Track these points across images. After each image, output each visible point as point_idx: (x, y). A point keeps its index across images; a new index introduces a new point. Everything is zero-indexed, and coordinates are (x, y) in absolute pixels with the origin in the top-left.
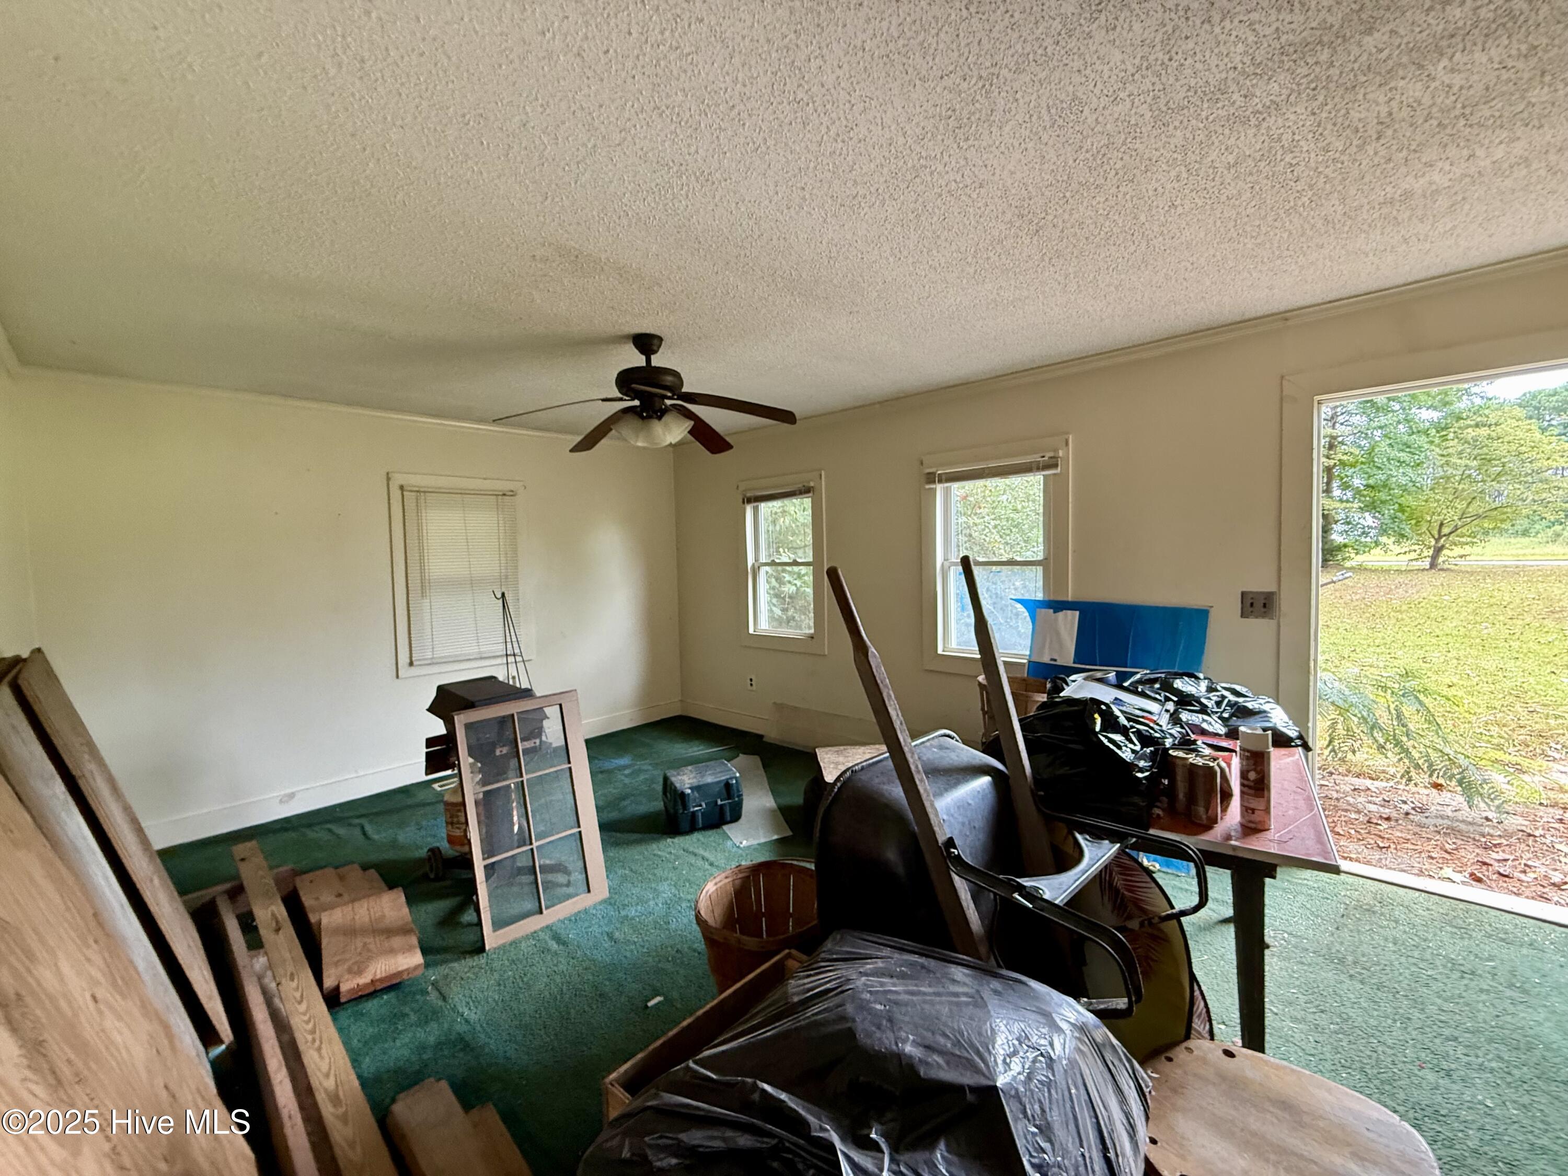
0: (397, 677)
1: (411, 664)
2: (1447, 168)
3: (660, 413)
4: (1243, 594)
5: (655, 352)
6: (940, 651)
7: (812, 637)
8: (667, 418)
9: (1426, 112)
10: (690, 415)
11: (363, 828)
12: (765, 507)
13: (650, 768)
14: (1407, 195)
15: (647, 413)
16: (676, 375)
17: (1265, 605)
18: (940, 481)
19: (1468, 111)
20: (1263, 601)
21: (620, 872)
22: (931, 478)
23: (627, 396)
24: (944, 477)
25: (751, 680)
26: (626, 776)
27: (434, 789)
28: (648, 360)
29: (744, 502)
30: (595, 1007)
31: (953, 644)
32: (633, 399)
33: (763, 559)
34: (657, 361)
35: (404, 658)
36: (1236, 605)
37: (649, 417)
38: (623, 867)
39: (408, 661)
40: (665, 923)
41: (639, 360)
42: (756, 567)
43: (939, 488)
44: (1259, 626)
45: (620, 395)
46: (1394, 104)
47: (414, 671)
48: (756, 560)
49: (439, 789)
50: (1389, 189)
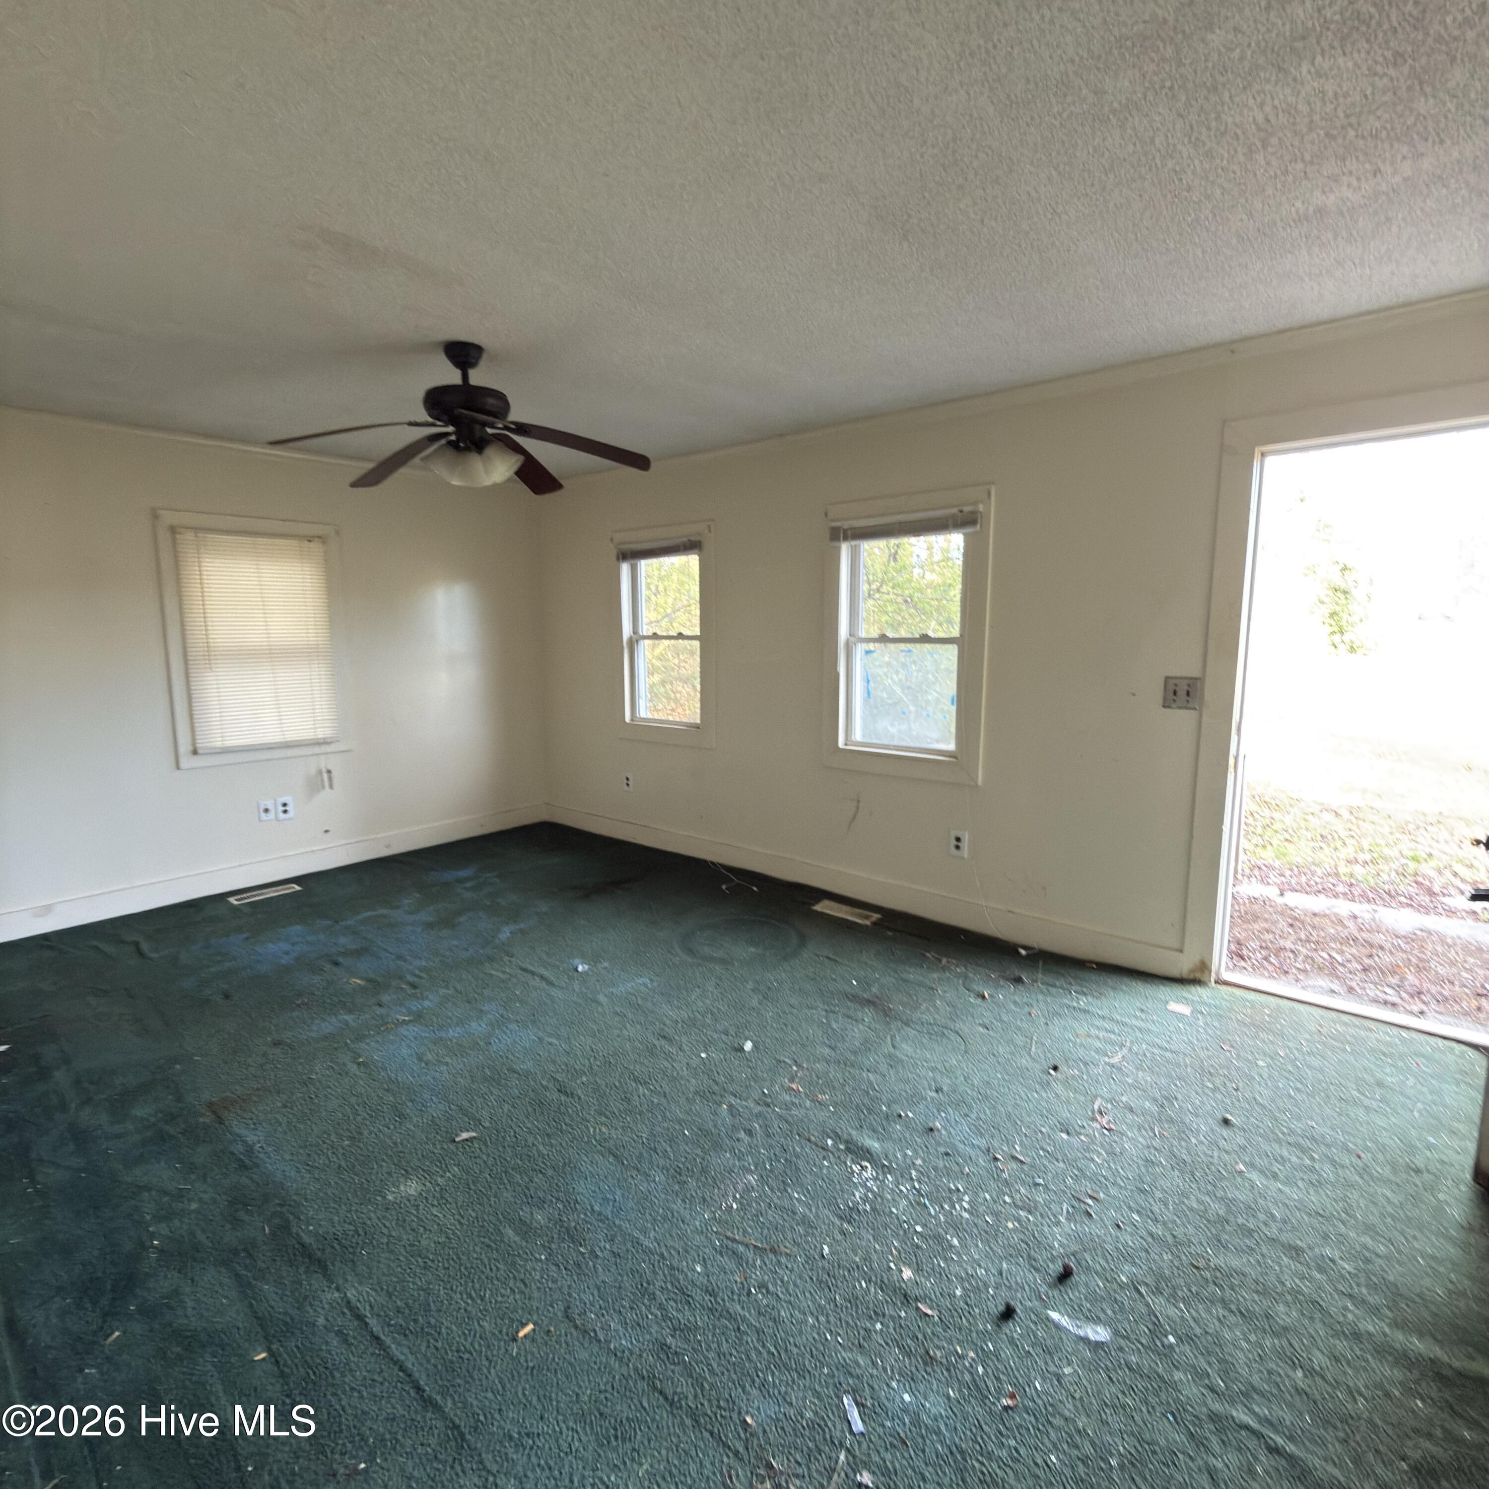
0: (178, 768)
1: (195, 752)
2: (1355, 183)
3: (479, 445)
4: (1167, 679)
5: (474, 365)
6: (841, 744)
7: (697, 727)
8: (490, 451)
9: (1307, 120)
10: (518, 449)
11: (137, 945)
12: (644, 565)
13: (497, 880)
14: (1321, 211)
15: (465, 442)
16: (501, 397)
17: (1188, 694)
18: (846, 538)
19: (1353, 120)
20: (1186, 688)
21: (442, 991)
22: (838, 534)
23: (439, 420)
24: (849, 532)
25: (627, 779)
26: (467, 889)
27: (229, 902)
28: (465, 377)
29: (618, 559)
30: (392, 1127)
31: (858, 735)
32: (446, 426)
33: (645, 630)
34: (478, 377)
35: (184, 746)
36: (1158, 695)
37: (467, 449)
38: (447, 987)
39: (191, 748)
40: (486, 1044)
41: (453, 376)
42: (634, 640)
43: (845, 549)
44: (1183, 718)
45: (430, 420)
46: (1268, 109)
47: (197, 761)
48: (635, 631)
49: (236, 903)
50: (1298, 204)
